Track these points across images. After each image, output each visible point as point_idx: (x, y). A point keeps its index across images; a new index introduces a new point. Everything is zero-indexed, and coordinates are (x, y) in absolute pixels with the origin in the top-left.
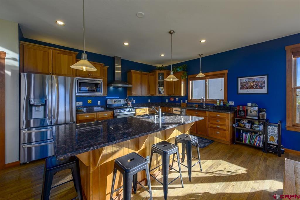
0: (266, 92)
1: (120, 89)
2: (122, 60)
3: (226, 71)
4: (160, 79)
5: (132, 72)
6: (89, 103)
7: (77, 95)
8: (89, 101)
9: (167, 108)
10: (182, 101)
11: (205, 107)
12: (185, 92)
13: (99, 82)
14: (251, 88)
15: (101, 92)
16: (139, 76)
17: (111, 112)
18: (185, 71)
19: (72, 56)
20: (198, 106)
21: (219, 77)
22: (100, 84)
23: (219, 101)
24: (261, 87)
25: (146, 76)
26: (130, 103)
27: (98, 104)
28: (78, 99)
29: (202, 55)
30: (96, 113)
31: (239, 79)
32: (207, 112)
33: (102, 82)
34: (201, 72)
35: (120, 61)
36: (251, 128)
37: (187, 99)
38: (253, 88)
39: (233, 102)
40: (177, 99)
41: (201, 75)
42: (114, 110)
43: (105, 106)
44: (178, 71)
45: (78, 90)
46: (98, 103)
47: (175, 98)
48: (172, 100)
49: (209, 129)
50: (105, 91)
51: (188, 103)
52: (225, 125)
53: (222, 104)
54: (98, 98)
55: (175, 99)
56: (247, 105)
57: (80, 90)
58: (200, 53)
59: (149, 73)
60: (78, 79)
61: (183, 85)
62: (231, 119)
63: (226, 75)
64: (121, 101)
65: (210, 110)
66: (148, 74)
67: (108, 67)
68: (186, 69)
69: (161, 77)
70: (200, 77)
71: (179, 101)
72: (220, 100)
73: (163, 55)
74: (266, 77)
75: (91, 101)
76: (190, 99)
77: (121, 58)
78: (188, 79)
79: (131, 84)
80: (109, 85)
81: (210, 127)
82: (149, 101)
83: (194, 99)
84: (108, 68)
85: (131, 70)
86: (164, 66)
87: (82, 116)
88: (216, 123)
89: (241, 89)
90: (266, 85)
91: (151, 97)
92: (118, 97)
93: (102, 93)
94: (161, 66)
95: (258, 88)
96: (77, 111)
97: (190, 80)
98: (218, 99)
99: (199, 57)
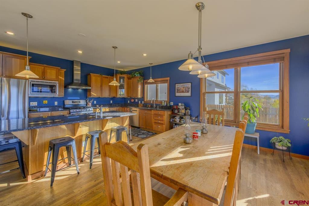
0: (190, 95)
1: (80, 90)
2: (82, 64)
3: (168, 78)
4: (122, 82)
5: (92, 76)
6: (44, 103)
7: (29, 95)
8: (44, 101)
9: (126, 108)
10: (140, 102)
11: (155, 107)
12: (142, 94)
13: (54, 84)
14: (183, 92)
15: (56, 93)
16: (99, 79)
17: (67, 111)
18: (142, 76)
19: (25, 60)
20: (151, 106)
21: (164, 83)
22: (55, 86)
23: (163, 102)
24: (188, 92)
25: (107, 79)
26: (90, 104)
27: (55, 105)
28: (31, 99)
29: (152, 64)
30: (50, 112)
31: (176, 85)
32: (152, 111)
33: (58, 84)
34: (151, 77)
35: (80, 65)
36: (180, 122)
37: (143, 101)
38: (184, 92)
39: (173, 103)
40: (137, 100)
41: (151, 80)
42: (70, 110)
43: (63, 107)
44: (135, 76)
45: (31, 91)
46: (54, 103)
47: (134, 99)
48: (133, 101)
49: (154, 124)
50: (62, 92)
51: (144, 104)
52: (163, 120)
53: (165, 104)
54: (54, 99)
55: (135, 101)
56: (178, 105)
57: (33, 91)
58: (151, 63)
59: (110, 76)
60: (31, 81)
61: (139, 88)
62: (168, 116)
63: (169, 81)
64: (80, 101)
65: (158, 109)
66: (109, 78)
67: (65, 70)
68: (142, 75)
69: (122, 80)
70: (150, 82)
71: (138, 102)
72: (165, 101)
73: (119, 62)
74: (190, 84)
75: (47, 101)
76: (146, 100)
77: (80, 62)
78: (144, 83)
79: (91, 87)
80: (66, 87)
81: (154, 122)
82: (111, 102)
83: (149, 100)
84: (65, 72)
85: (91, 74)
86: (126, 70)
87: (34, 115)
88: (158, 119)
89: (177, 92)
90: (190, 90)
91: (113, 98)
92: (79, 98)
93: (58, 94)
94: (122, 70)
95: (186, 92)
96: (30, 111)
97: (146, 84)
98: (163, 101)
99: (150, 65)
